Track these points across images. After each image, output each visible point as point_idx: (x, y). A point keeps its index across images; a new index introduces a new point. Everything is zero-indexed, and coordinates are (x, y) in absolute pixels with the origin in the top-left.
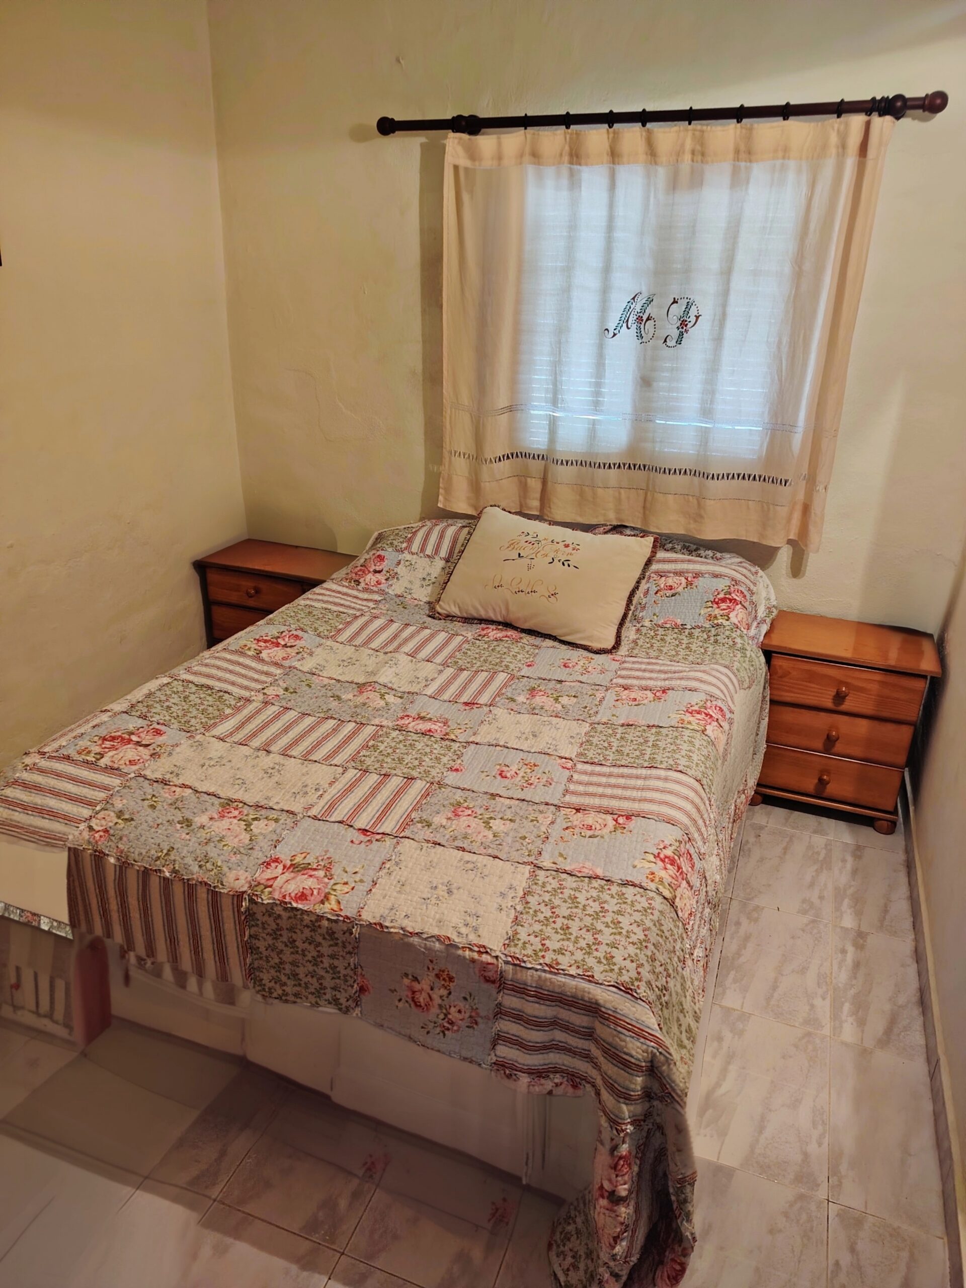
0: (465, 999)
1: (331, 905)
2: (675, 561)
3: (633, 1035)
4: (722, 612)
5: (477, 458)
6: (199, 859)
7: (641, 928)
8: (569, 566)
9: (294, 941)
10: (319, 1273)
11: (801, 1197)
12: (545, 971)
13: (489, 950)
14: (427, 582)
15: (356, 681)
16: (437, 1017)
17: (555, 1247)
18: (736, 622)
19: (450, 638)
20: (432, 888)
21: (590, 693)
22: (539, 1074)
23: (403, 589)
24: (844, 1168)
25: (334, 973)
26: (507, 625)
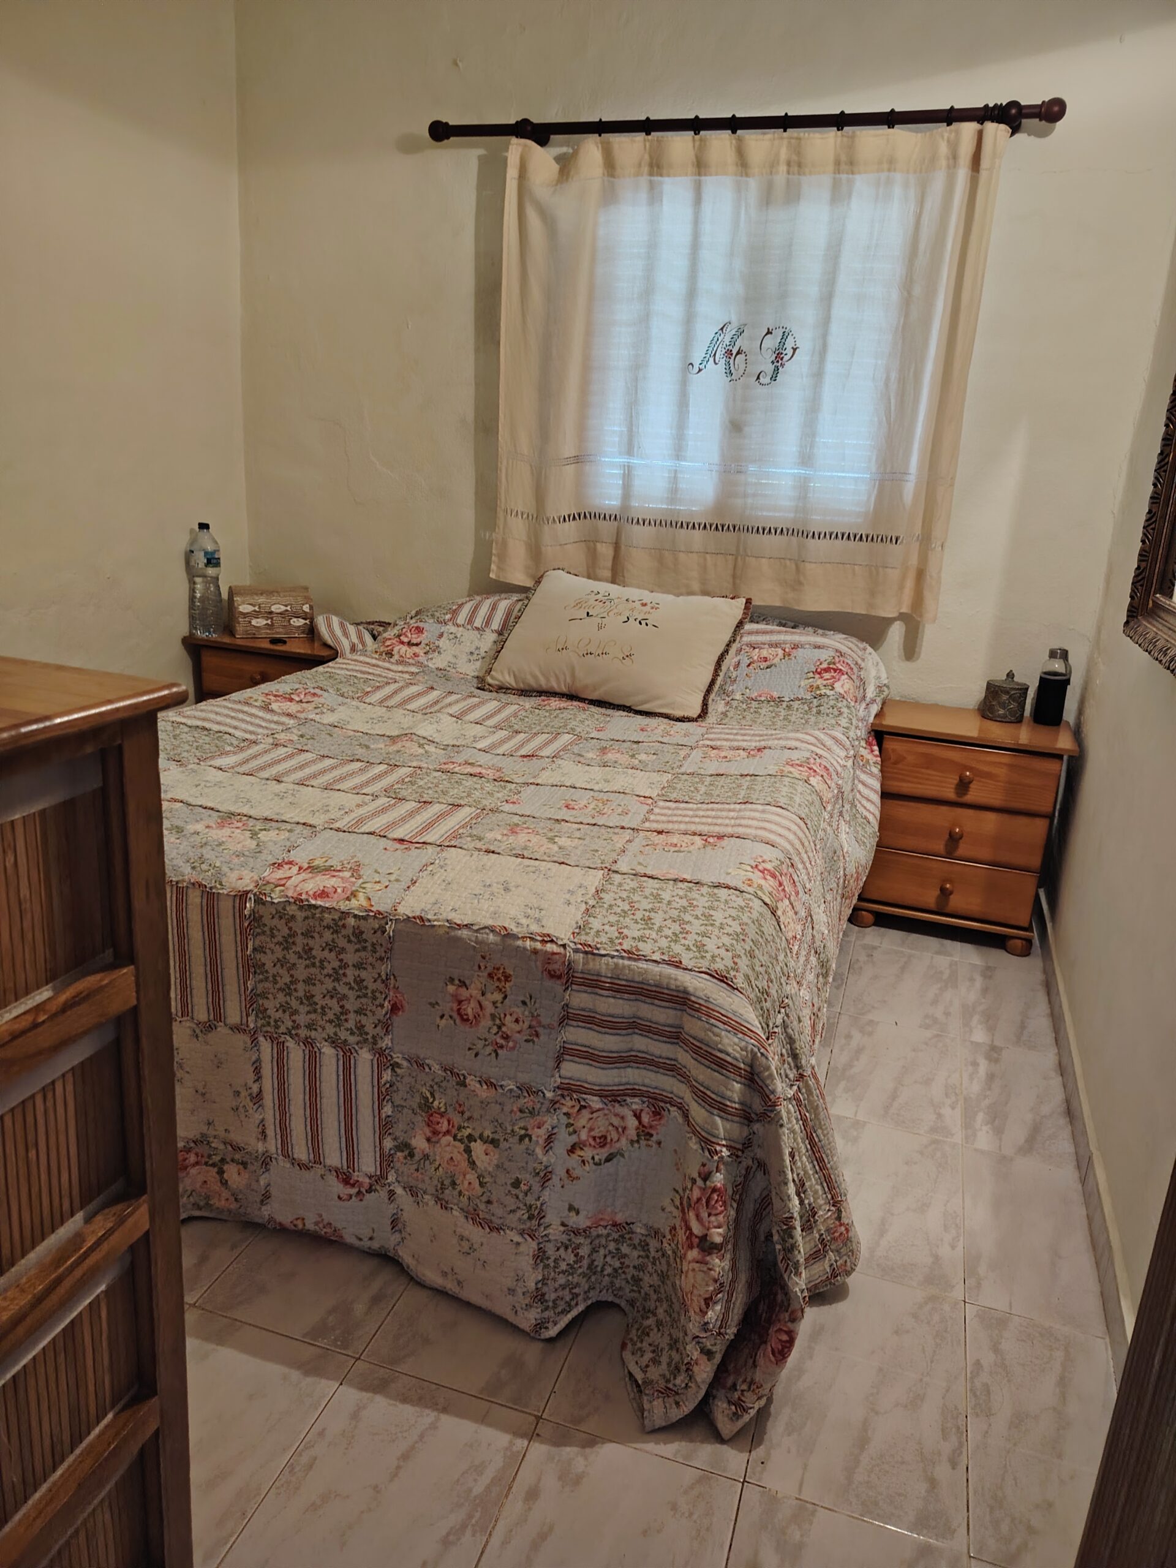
0: (524, 1003)
1: (361, 900)
2: (772, 632)
3: (730, 1028)
4: (825, 682)
5: (538, 518)
6: (192, 861)
7: (737, 922)
8: (647, 625)
9: (311, 949)
10: (328, 1378)
11: (932, 1299)
12: (622, 958)
13: (554, 939)
14: (475, 657)
15: (387, 734)
16: (489, 1032)
17: (629, 1346)
18: (842, 692)
19: (504, 707)
20: (484, 886)
21: (673, 751)
22: (614, 1097)
23: (446, 663)
24: (982, 1270)
25: (360, 990)
26: (571, 697)
